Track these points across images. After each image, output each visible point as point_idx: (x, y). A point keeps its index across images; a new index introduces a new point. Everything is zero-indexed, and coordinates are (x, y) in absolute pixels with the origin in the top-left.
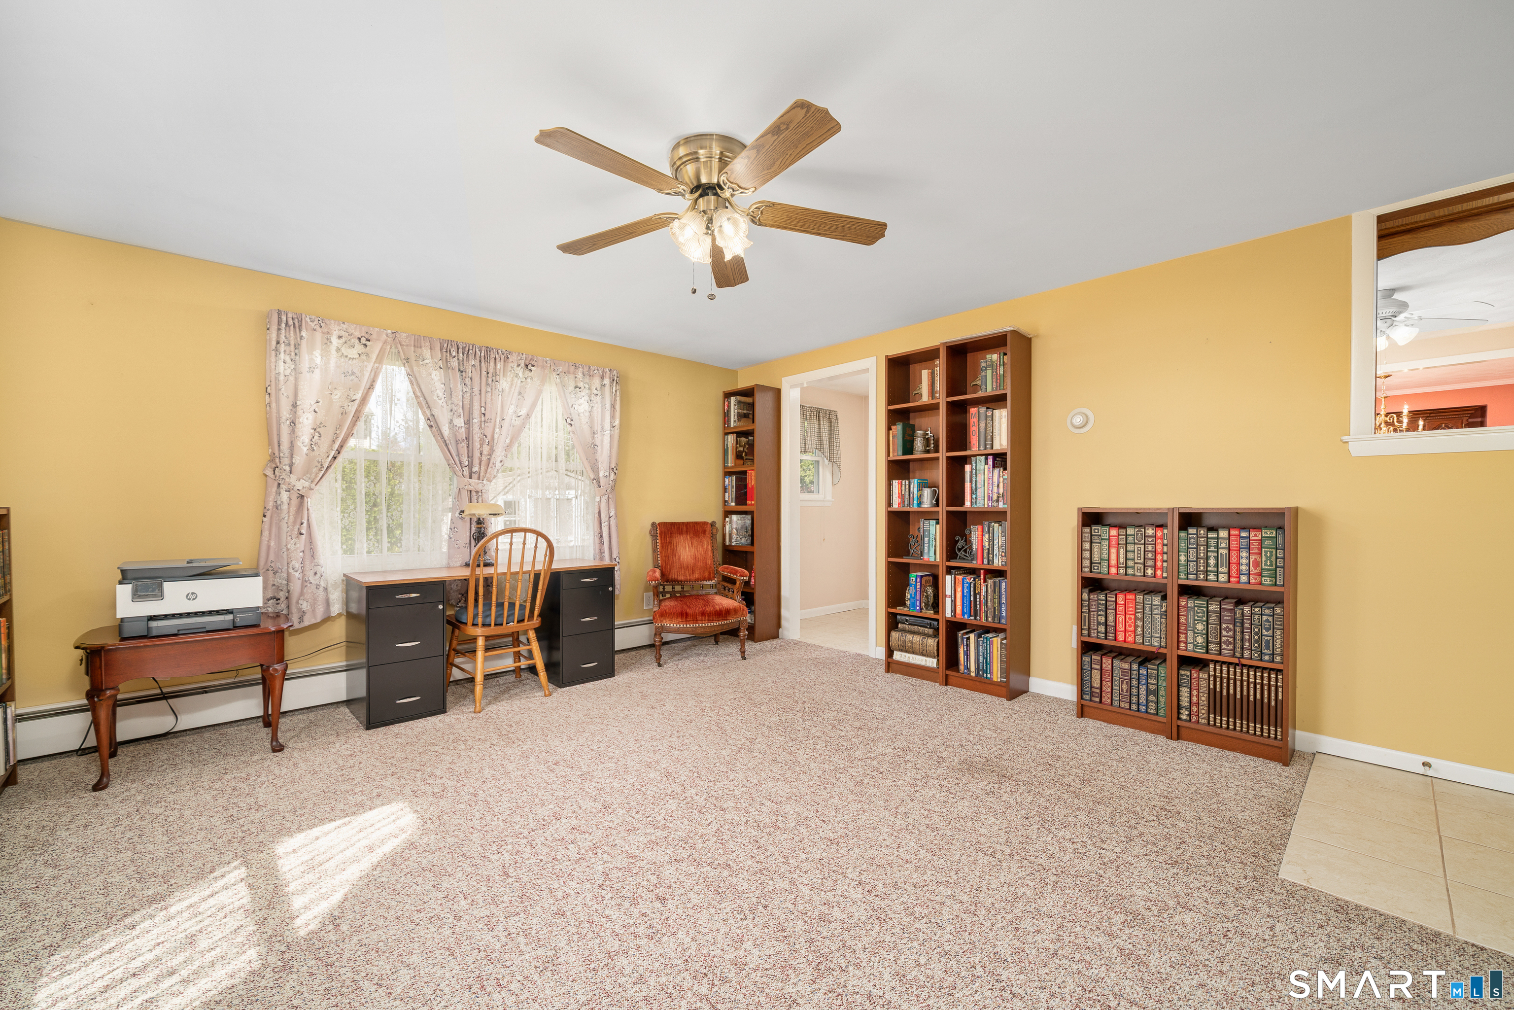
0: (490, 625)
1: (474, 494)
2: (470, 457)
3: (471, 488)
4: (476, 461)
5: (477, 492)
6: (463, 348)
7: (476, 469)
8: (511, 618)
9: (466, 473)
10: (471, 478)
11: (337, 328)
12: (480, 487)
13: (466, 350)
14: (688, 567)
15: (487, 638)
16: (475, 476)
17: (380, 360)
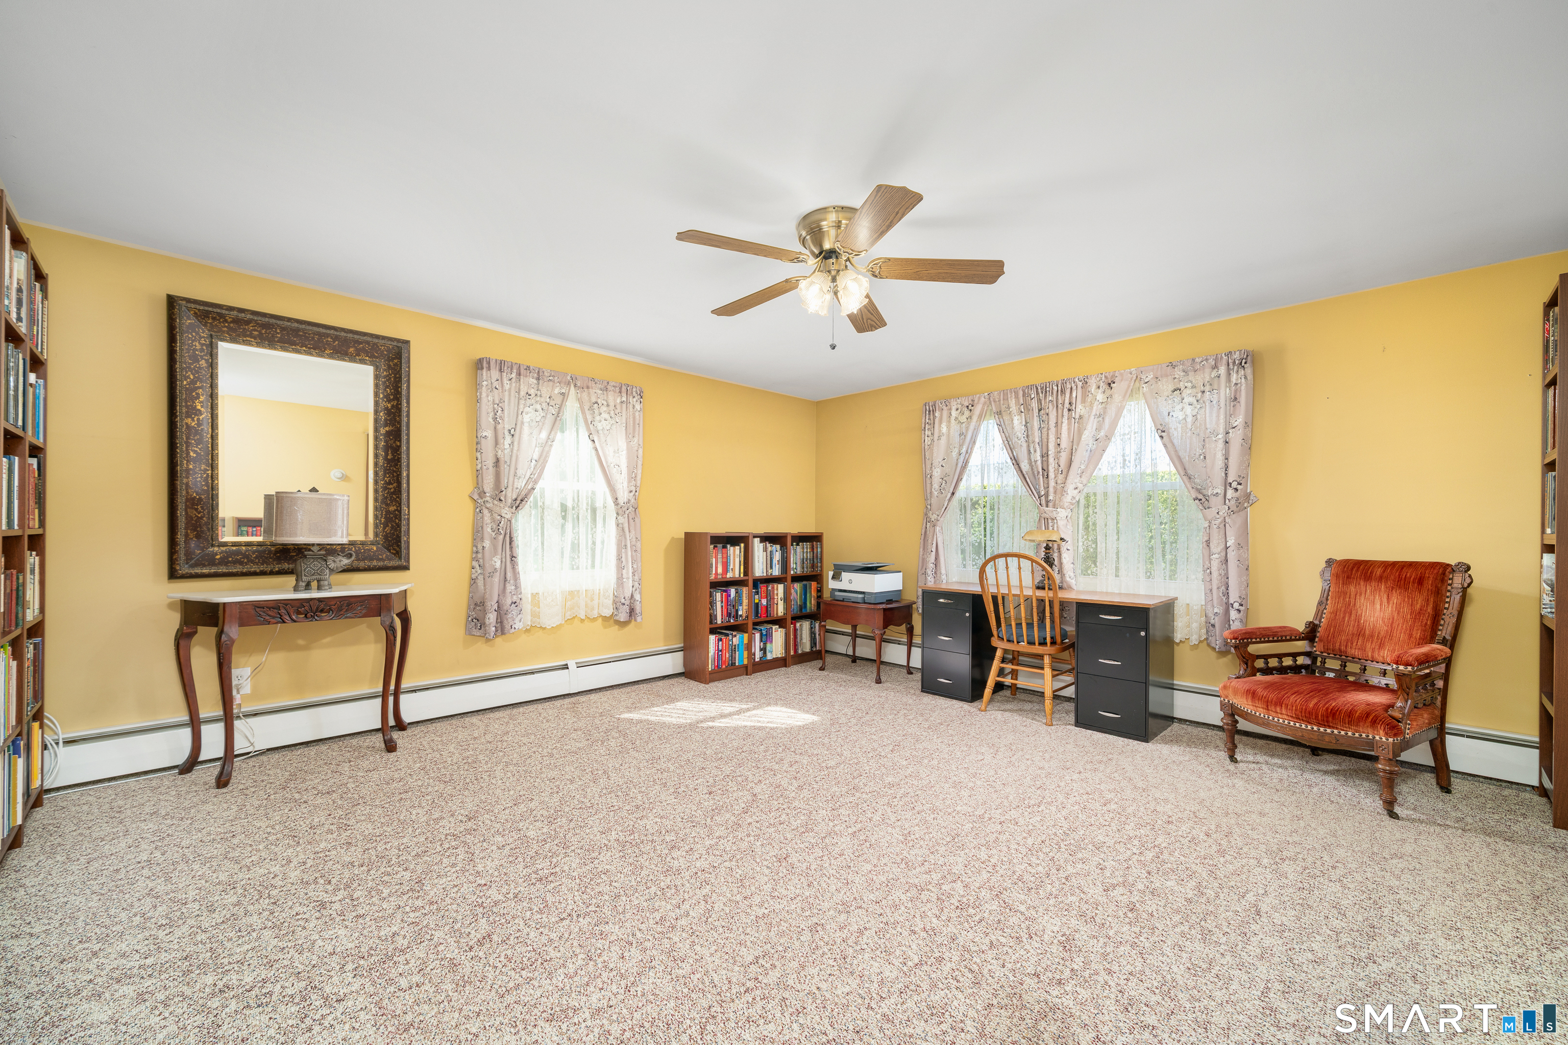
0: (1034, 644)
1: (1050, 521)
2: (1047, 488)
3: (1046, 516)
4: (1051, 490)
5: (1053, 519)
6: (1042, 388)
7: (1051, 498)
8: (1020, 639)
9: (1043, 502)
10: (1047, 506)
11: (955, 403)
12: (1054, 515)
13: (1043, 389)
14: (1372, 636)
15: (1006, 651)
16: (1050, 504)
17: (981, 417)
